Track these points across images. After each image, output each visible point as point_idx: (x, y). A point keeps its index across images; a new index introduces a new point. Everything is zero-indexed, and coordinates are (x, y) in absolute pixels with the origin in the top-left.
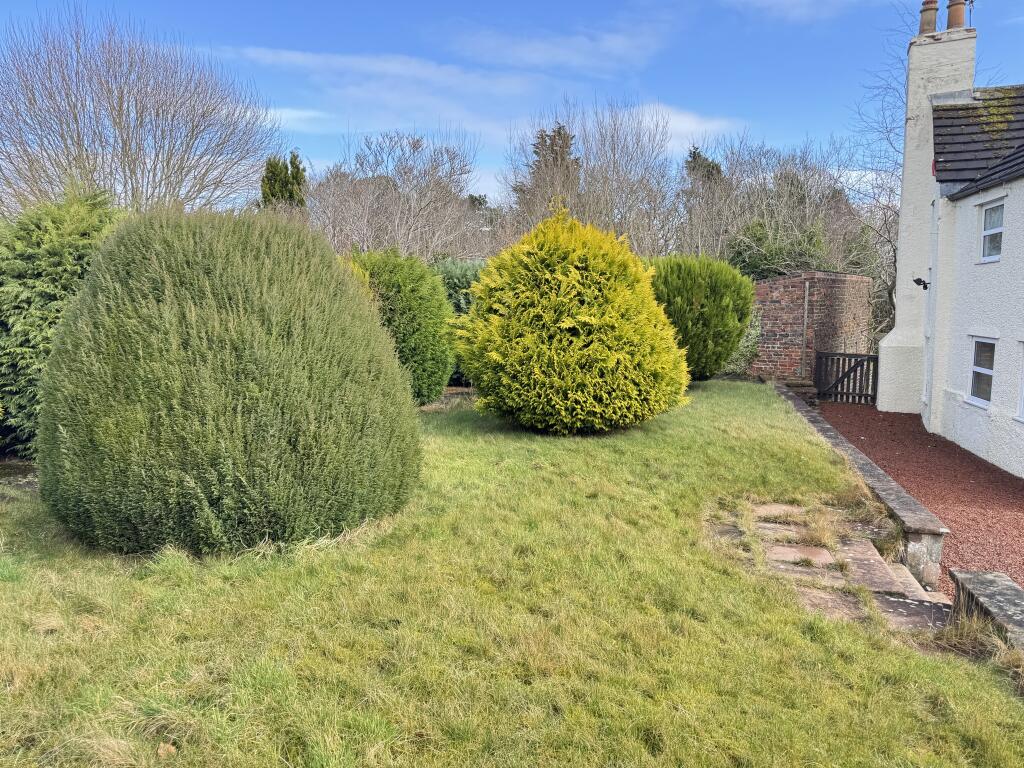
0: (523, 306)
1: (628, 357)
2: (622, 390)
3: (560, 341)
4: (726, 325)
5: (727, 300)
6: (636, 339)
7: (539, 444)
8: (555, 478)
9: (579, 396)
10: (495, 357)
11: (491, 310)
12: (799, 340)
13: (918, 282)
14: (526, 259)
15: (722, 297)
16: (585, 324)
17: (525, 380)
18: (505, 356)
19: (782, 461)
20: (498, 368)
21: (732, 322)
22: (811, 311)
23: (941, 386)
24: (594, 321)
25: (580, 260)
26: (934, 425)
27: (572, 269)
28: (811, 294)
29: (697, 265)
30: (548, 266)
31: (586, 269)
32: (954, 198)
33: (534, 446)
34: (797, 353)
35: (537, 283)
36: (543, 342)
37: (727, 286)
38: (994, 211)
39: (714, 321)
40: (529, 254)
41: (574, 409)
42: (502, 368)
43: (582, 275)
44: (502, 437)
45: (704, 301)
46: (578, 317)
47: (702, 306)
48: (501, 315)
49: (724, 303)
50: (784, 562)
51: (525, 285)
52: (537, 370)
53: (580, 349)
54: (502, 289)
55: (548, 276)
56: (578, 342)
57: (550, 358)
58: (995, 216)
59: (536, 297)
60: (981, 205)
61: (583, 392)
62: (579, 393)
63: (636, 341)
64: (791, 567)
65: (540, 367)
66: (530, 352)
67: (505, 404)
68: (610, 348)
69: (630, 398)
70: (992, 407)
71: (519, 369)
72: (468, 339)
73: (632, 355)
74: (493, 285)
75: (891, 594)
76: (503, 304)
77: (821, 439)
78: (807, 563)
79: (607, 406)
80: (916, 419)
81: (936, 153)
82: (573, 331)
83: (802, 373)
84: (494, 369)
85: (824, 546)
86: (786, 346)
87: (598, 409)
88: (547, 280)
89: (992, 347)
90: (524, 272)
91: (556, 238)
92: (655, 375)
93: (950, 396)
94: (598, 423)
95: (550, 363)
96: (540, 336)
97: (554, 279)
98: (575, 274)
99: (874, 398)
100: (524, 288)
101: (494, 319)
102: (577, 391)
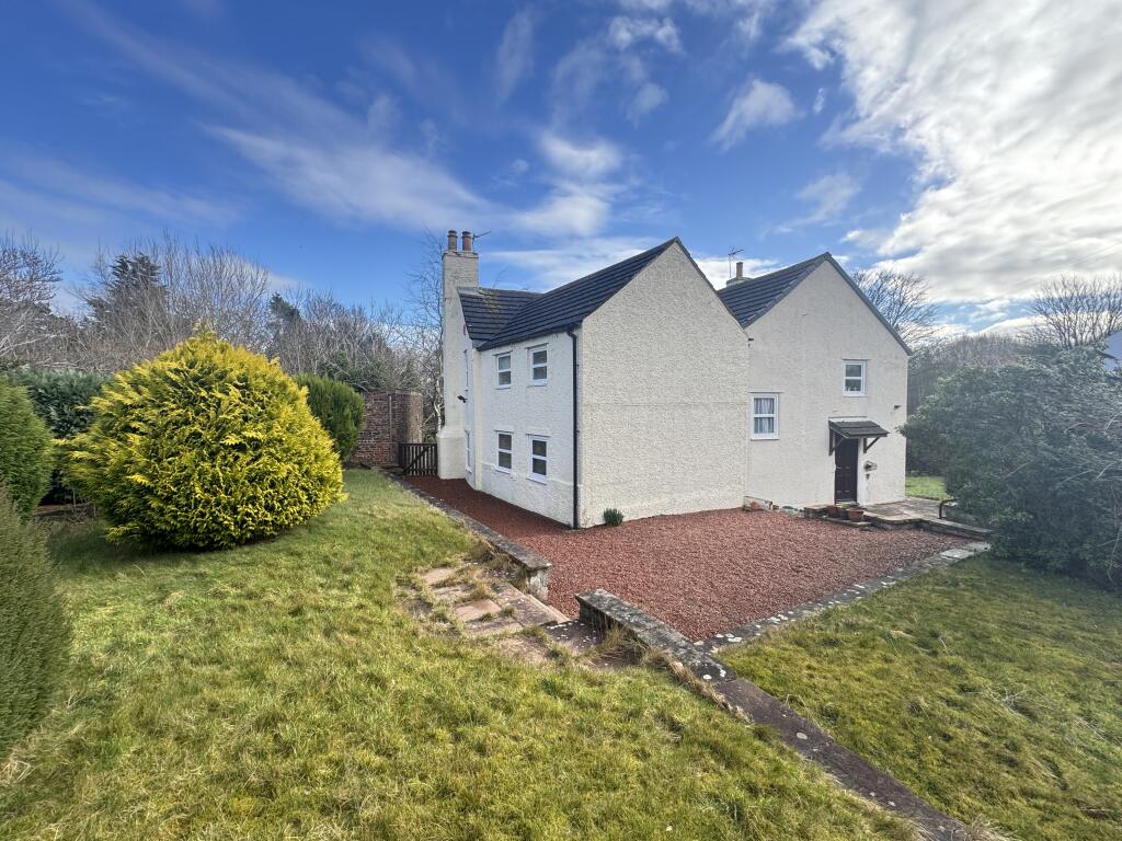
0: (174, 424)
1: (297, 466)
2: (293, 497)
3: (224, 458)
4: (347, 430)
5: (347, 411)
6: (304, 450)
7: (207, 566)
8: (247, 603)
9: (250, 509)
10: (139, 480)
11: (127, 429)
12: (387, 436)
13: (461, 398)
14: (173, 376)
15: (343, 409)
16: (253, 439)
17: (183, 501)
18: (152, 478)
19: (424, 533)
20: (142, 491)
21: (352, 427)
22: (394, 417)
23: (480, 462)
24: (260, 436)
25: (239, 379)
26: (478, 485)
27: (232, 387)
28: (394, 405)
29: (323, 384)
30: (202, 384)
31: (247, 387)
32: (480, 350)
33: (202, 569)
34: (386, 445)
35: (191, 401)
36: (204, 460)
37: (347, 401)
38: (504, 360)
39: (339, 427)
40: (177, 371)
41: (244, 522)
42: (149, 490)
43: (242, 393)
44: (151, 564)
45: (330, 411)
46: (245, 433)
47: (329, 416)
48: (142, 434)
49: (345, 414)
50: (472, 621)
51: (174, 403)
52: (198, 489)
53: (248, 464)
54: (142, 407)
55: (204, 393)
56: (245, 458)
57: (213, 476)
58: (506, 361)
59: (191, 414)
60: (497, 355)
61: (254, 505)
62: (250, 506)
63: (304, 452)
64: (480, 625)
65: (202, 486)
66: (189, 471)
67: (153, 527)
68: (279, 460)
69: (301, 503)
70: (513, 472)
71: (175, 490)
72: (92, 461)
73: (300, 463)
74: (128, 402)
75: (548, 624)
76: (145, 422)
77: (436, 509)
78: (487, 617)
79: (278, 513)
80: (463, 482)
81: (467, 322)
82: (240, 447)
83: (391, 458)
84: (137, 492)
85: (488, 597)
86: (378, 440)
87: (269, 518)
88: (203, 398)
89: (509, 437)
90: (171, 389)
91: (209, 357)
92: (322, 480)
93: (486, 467)
94: (269, 530)
95: (215, 480)
96: (199, 454)
97: (212, 397)
98: (235, 393)
99: (436, 471)
100: (174, 406)
101: (135, 439)
102: (247, 504)
